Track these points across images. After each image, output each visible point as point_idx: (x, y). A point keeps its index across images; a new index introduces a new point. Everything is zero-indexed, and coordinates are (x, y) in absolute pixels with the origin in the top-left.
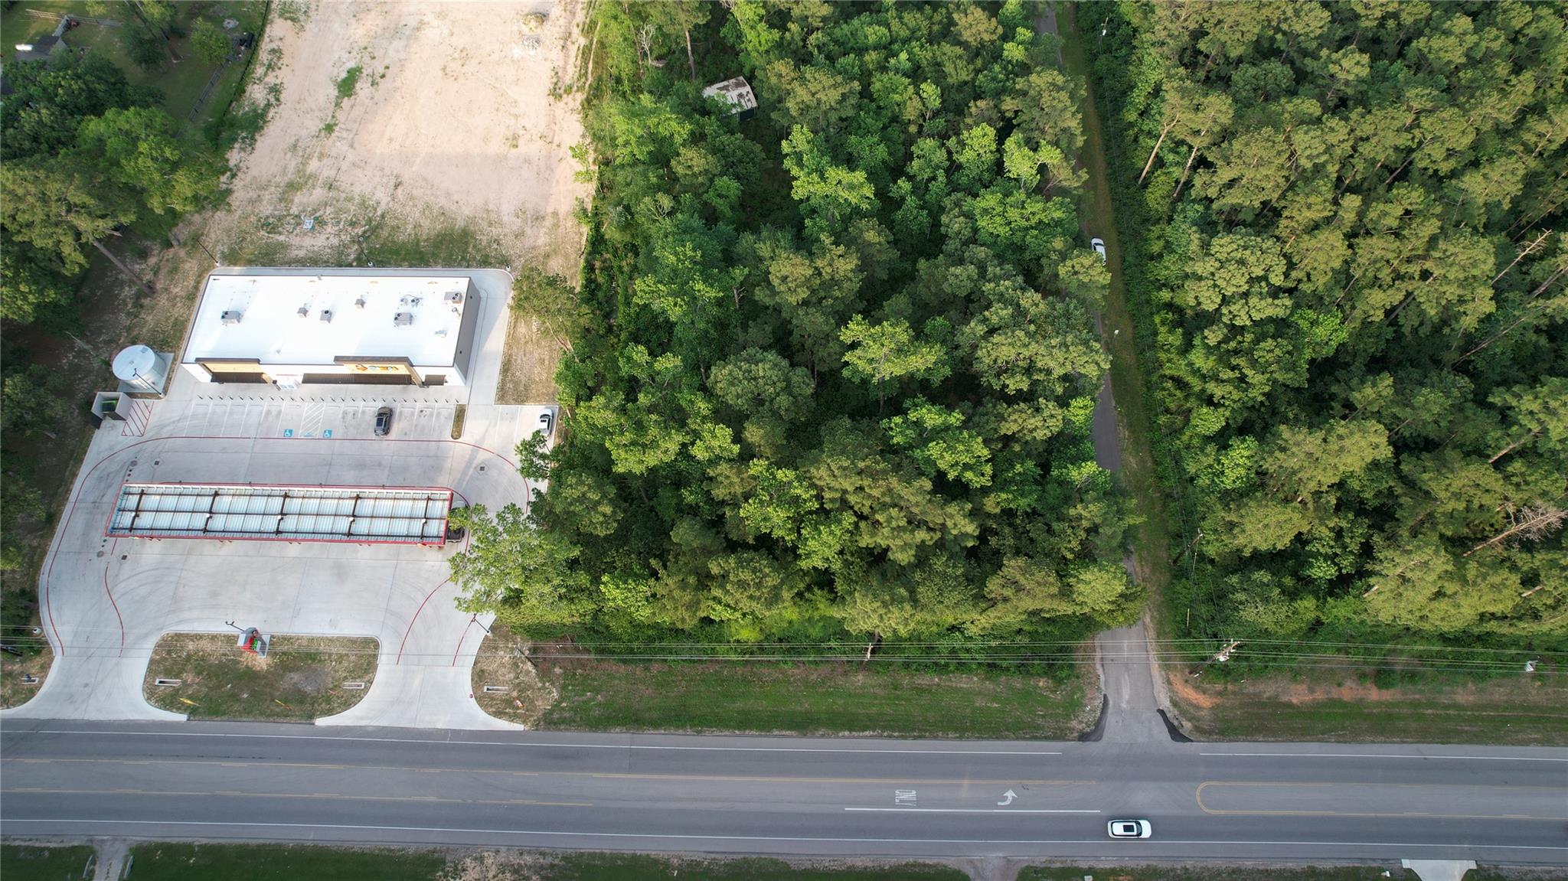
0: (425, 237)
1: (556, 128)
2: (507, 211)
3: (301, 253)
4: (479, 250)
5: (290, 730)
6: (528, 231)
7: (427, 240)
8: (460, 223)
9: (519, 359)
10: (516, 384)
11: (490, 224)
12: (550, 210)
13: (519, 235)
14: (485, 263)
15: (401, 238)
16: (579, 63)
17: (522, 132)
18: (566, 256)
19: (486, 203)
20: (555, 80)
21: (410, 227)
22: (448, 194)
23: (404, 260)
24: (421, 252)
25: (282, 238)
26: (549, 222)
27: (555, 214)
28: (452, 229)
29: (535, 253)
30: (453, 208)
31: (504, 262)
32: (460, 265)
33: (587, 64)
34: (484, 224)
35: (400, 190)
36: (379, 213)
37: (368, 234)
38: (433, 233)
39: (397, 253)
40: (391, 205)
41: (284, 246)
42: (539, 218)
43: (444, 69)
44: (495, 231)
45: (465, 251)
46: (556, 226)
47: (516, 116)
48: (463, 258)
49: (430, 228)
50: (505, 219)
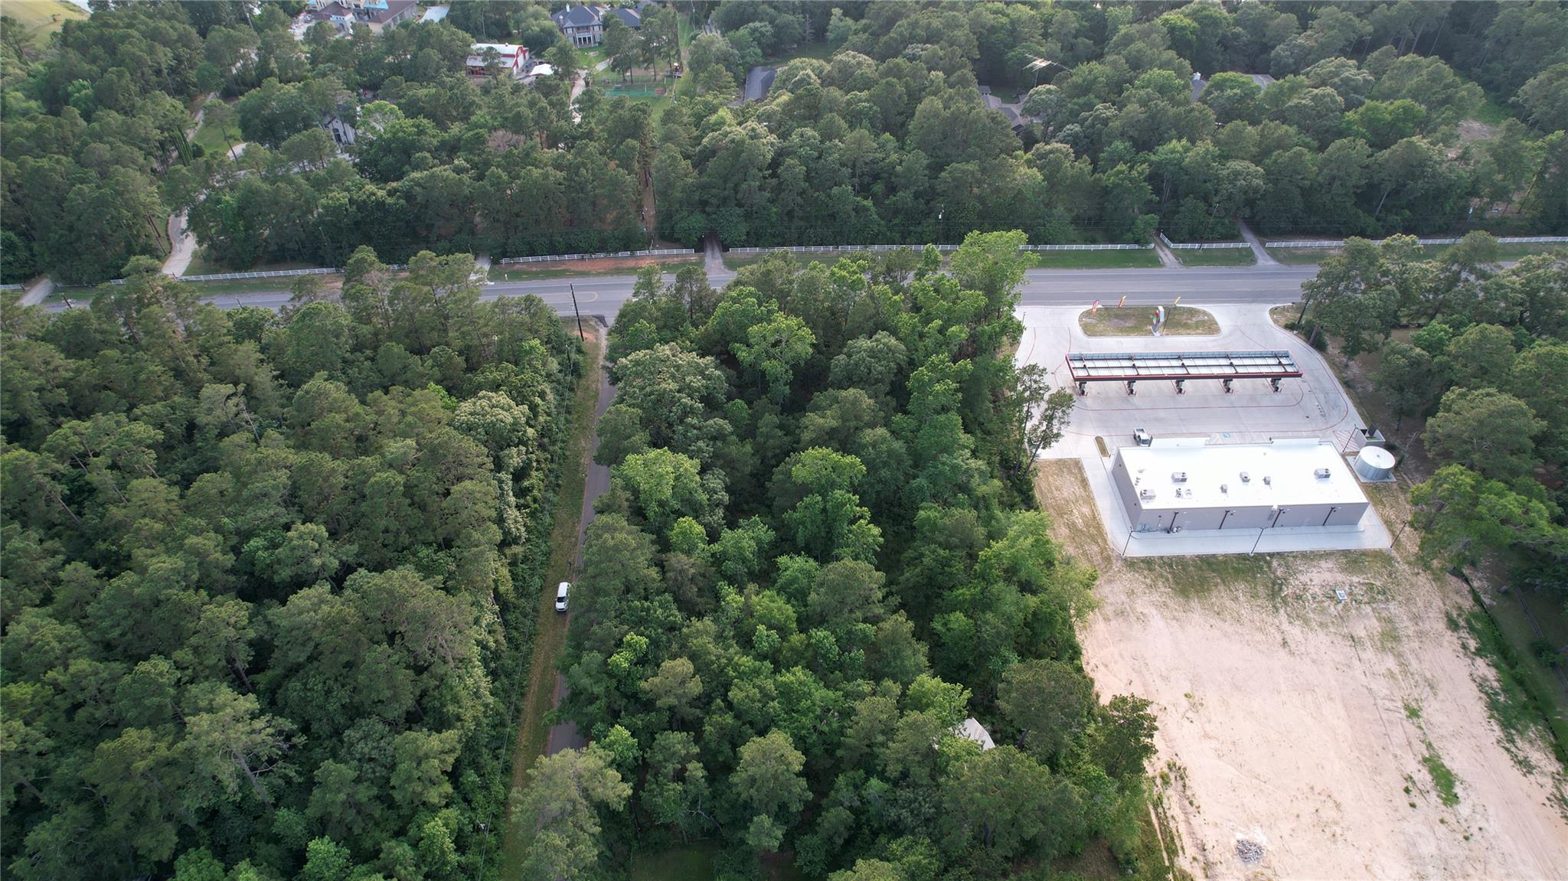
2: (1157, 621)
3: (1323, 564)
4: (1162, 576)
5: (1113, 303)
6: (1124, 597)
7: (1216, 585)
8: (1195, 603)
9: (1079, 491)
10: (1070, 472)
11: (1165, 604)
12: (1113, 623)
13: (1131, 593)
14: (1148, 562)
15: (1242, 586)
16: (1172, 824)
17: (1190, 714)
19: (1182, 627)
20: (1189, 793)
21: (1241, 599)
22: (1225, 635)
23: (1225, 562)
24: (1214, 571)
25: (1355, 579)
29: (1106, 576)
30: (1212, 622)
31: (1131, 564)
32: (1170, 558)
33: (1160, 824)
34: (1171, 604)
35: (1279, 638)
36: (1282, 611)
37: (1276, 587)
38: (1215, 593)
39: (1237, 571)
40: (1277, 621)
41: (1343, 570)
42: (1121, 613)
43: (1338, 806)
44: (1155, 597)
45: (1174, 576)
47: (1207, 736)
48: (1171, 566)
49: (1220, 596)
50: (1154, 612)
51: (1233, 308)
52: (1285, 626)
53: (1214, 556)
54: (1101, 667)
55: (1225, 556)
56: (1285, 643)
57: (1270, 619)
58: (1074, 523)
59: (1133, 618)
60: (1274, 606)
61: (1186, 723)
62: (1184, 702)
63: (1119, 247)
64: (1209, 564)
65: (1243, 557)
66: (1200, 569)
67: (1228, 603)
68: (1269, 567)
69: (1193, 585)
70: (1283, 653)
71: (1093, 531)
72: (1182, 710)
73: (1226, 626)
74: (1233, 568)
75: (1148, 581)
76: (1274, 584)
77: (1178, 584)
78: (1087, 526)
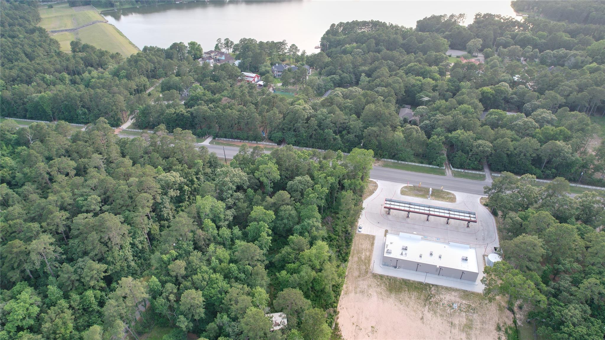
0: (406, 292)
1: (354, 334)
2: (375, 298)
3: (453, 293)
4: (385, 282)
6: (366, 287)
7: (405, 291)
8: (393, 295)
9: (369, 246)
10: (369, 239)
11: (381, 293)
12: (358, 295)
13: (370, 286)
14: (382, 277)
15: (415, 293)
17: (370, 334)
18: (352, 276)
19: (383, 302)
21: (413, 298)
22: (400, 309)
23: (412, 283)
24: (406, 286)
25: (464, 302)
26: (358, 290)
27: (356, 293)
28: (396, 294)
29: (363, 278)
30: (396, 303)
31: (375, 276)
32: (391, 277)
34: (383, 293)
35: (421, 316)
36: (427, 307)
37: (429, 297)
38: (403, 293)
39: (416, 287)
40: (423, 310)
41: (461, 297)
42: (362, 292)
44: (379, 290)
45: (390, 283)
46: (356, 288)
48: (390, 280)
49: (405, 295)
50: (375, 294)
51: (465, 195)
52: (426, 312)
53: (409, 280)
54: (345, 309)
55: (414, 281)
56: (422, 318)
57: (420, 308)
58: (361, 257)
59: (366, 295)
60: (425, 304)
61: (367, 336)
62: (370, 329)
63: (431, 166)
64: (406, 283)
65: (421, 283)
66: (401, 284)
67: (407, 298)
68: (430, 289)
69: (395, 289)
70: (419, 322)
71: (366, 261)
72: (367, 331)
73: (401, 307)
74: (415, 286)
75: (378, 283)
76: (429, 296)
77: (389, 287)
78: (365, 259)
